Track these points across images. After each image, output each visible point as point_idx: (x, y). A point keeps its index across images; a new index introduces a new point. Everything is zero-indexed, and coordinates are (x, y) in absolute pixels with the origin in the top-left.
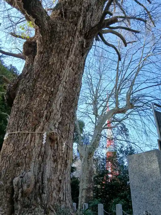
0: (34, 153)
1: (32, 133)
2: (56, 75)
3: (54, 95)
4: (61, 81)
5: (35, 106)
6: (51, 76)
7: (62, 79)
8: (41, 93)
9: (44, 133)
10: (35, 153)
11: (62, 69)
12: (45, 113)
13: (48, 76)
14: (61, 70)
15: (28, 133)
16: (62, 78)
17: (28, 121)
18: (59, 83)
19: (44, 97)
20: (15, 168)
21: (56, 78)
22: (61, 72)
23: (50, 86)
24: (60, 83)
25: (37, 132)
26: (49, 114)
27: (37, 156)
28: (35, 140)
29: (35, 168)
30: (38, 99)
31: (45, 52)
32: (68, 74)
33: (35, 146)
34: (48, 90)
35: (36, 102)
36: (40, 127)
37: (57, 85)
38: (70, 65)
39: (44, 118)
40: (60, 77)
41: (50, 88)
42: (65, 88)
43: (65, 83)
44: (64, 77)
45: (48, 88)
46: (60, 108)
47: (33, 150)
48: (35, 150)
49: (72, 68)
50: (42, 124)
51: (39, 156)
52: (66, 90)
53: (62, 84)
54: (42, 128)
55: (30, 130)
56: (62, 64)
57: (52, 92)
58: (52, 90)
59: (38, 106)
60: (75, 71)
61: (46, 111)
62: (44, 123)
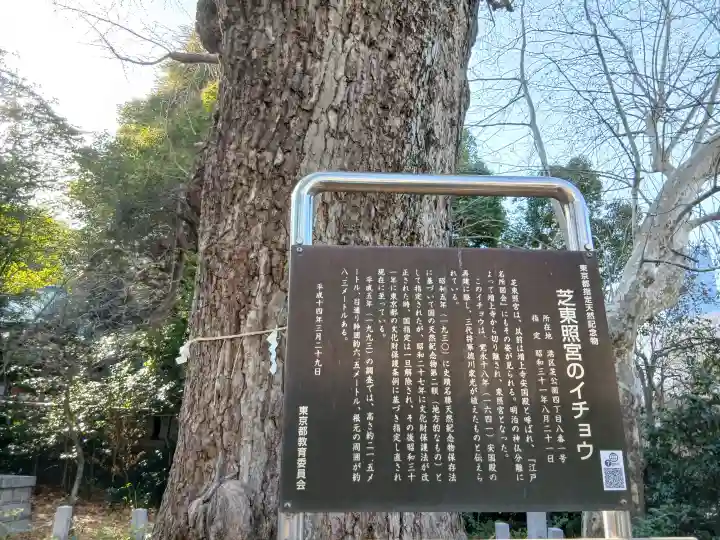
0: (244, 412)
1: (232, 339)
2: (286, 95)
3: (287, 177)
4: (311, 111)
5: (229, 239)
6: (268, 105)
7: (314, 105)
8: (242, 184)
9: (269, 334)
10: (250, 409)
11: (309, 59)
12: (263, 260)
13: (258, 110)
14: (304, 65)
15: (222, 340)
16: (313, 100)
17: (218, 298)
18: (305, 123)
19: (253, 196)
20: (200, 463)
21: (286, 104)
22: (305, 72)
23: (267, 148)
24: (310, 121)
25: (245, 332)
26: (277, 258)
27: (258, 420)
28: (245, 365)
29: (253, 464)
30: (236, 208)
32: (340, 73)
33: (245, 385)
34: (263, 164)
35: (233, 221)
36: (252, 315)
37: (296, 133)
38: (345, 29)
39: (262, 277)
40: (302, 96)
41: (268, 155)
42: (338, 134)
43: (332, 116)
44: (320, 90)
45: (264, 159)
46: (327, 221)
47: (242, 402)
48: (246, 399)
49: (363, 40)
50: (259, 301)
51: (263, 421)
52: (345, 143)
53: (317, 122)
54: (260, 316)
55: (226, 330)
56: (305, 36)
57: (278, 167)
58: (277, 162)
59: (238, 236)
60: (386, 46)
61: (265, 249)
62: (267, 297)
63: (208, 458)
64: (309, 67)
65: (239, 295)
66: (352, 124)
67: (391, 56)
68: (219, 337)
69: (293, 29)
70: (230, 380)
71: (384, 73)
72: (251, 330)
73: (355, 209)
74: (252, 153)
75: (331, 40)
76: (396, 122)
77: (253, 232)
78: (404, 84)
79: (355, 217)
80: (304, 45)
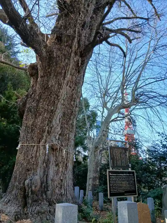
0: (39, 161)
1: (37, 145)
2: (55, 96)
3: (53, 112)
4: (59, 100)
5: (39, 123)
6: (51, 97)
8: (43, 112)
9: (46, 145)
10: (41, 161)
11: (60, 89)
12: (47, 129)
13: (49, 97)
16: (60, 97)
17: (34, 136)
19: (45, 115)
20: (26, 172)
21: (55, 98)
22: (59, 92)
23: (50, 106)
24: (59, 102)
25: (41, 144)
26: (50, 129)
28: (40, 151)
29: (41, 172)
30: (41, 117)
31: (45, 76)
32: (65, 93)
33: (40, 155)
35: (40, 120)
36: (43, 140)
37: (56, 104)
38: (67, 84)
39: (46, 133)
40: (58, 96)
41: (50, 107)
42: (63, 105)
43: (63, 101)
44: (62, 96)
45: (49, 108)
46: (59, 122)
47: (39, 159)
48: (40, 158)
49: (69, 86)
50: (45, 138)
51: (43, 163)
52: (64, 107)
53: (60, 102)
54: (45, 141)
55: (36, 143)
56: (60, 85)
57: (52, 110)
58: (52, 109)
59: (41, 123)
60: (72, 88)
61: (47, 127)
62: (47, 137)
63: (29, 171)
64: (60, 91)
65: (40, 136)
66: (66, 103)
67: (73, 90)
68: (34, 145)
69: (57, 83)
70: (36, 154)
71: (72, 93)
72: (42, 144)
73: (64, 120)
74: (46, 106)
75: (64, 86)
76: (72, 103)
77: (45, 123)
78: (75, 96)
79: (64, 121)
80: (59, 86)
